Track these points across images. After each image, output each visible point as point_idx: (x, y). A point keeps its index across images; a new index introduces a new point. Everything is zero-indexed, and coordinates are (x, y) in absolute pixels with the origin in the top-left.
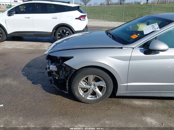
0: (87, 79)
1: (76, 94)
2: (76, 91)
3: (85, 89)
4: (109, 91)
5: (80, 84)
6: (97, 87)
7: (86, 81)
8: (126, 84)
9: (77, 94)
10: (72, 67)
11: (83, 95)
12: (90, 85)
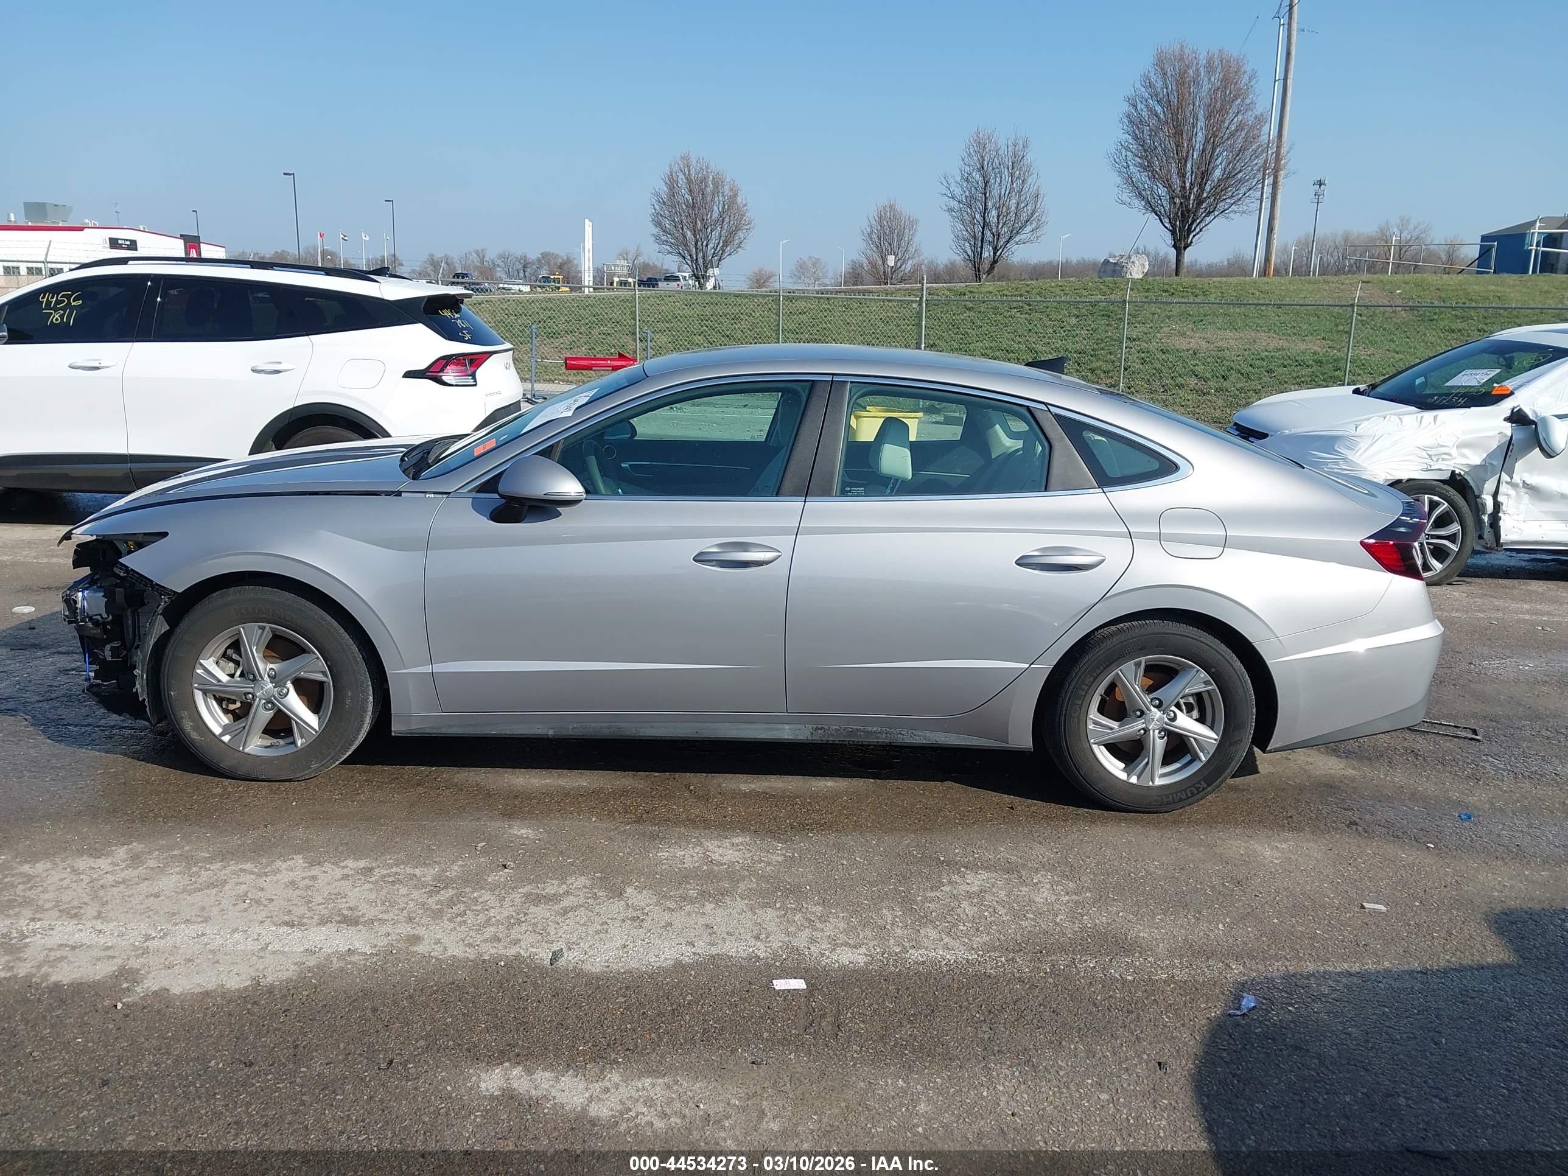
0: (236, 645)
1: (188, 726)
2: (184, 714)
3: (234, 702)
4: (348, 702)
5: (199, 671)
6: (289, 685)
7: (235, 656)
8: (427, 669)
9: (194, 728)
10: (156, 580)
11: (222, 734)
12: (254, 680)
